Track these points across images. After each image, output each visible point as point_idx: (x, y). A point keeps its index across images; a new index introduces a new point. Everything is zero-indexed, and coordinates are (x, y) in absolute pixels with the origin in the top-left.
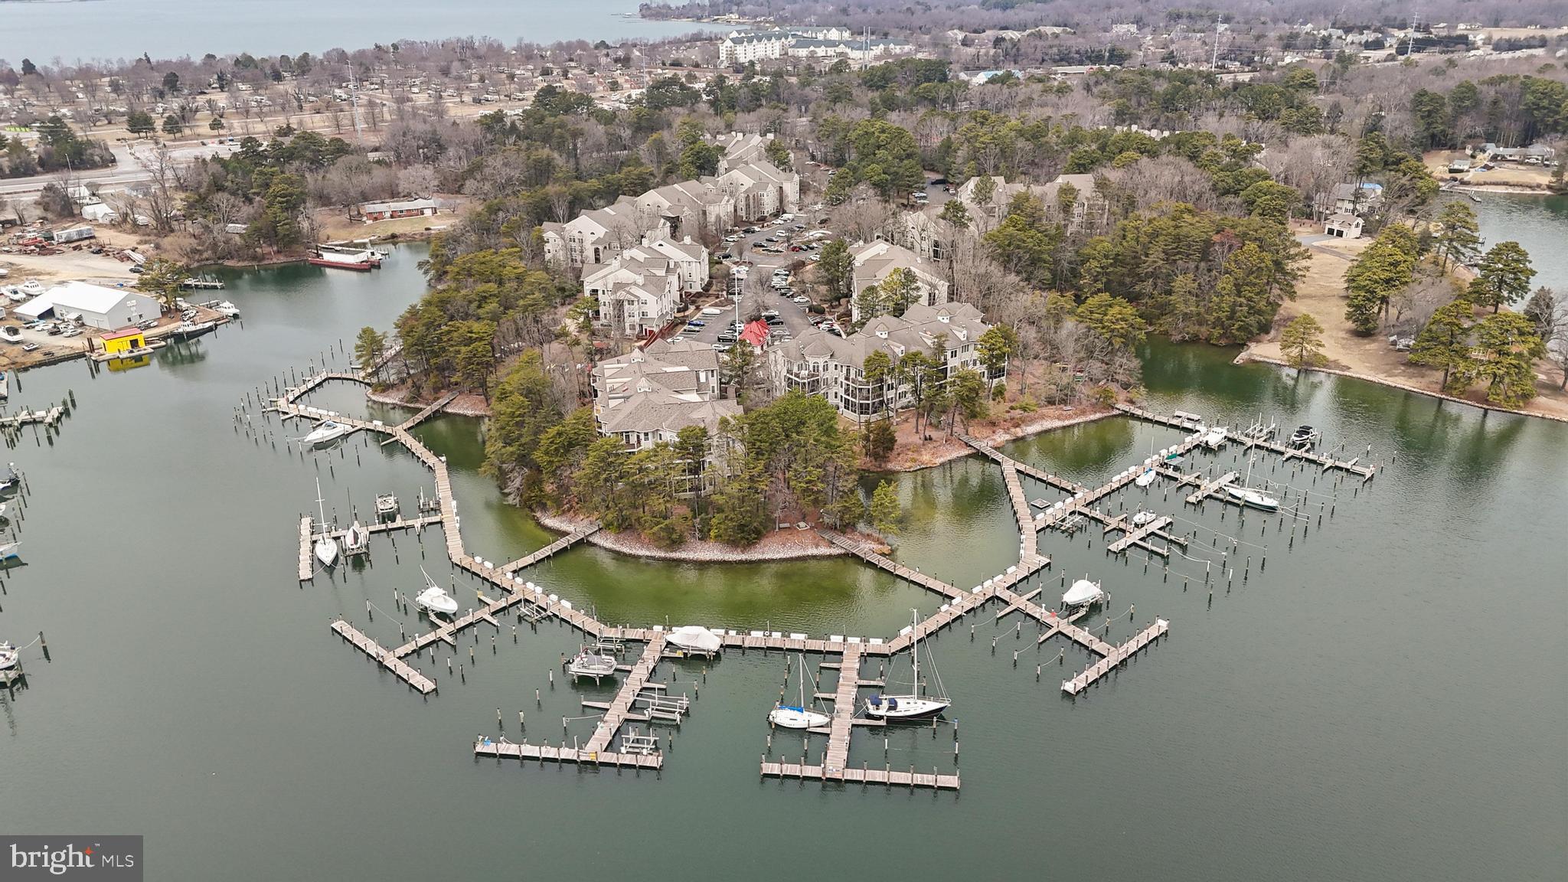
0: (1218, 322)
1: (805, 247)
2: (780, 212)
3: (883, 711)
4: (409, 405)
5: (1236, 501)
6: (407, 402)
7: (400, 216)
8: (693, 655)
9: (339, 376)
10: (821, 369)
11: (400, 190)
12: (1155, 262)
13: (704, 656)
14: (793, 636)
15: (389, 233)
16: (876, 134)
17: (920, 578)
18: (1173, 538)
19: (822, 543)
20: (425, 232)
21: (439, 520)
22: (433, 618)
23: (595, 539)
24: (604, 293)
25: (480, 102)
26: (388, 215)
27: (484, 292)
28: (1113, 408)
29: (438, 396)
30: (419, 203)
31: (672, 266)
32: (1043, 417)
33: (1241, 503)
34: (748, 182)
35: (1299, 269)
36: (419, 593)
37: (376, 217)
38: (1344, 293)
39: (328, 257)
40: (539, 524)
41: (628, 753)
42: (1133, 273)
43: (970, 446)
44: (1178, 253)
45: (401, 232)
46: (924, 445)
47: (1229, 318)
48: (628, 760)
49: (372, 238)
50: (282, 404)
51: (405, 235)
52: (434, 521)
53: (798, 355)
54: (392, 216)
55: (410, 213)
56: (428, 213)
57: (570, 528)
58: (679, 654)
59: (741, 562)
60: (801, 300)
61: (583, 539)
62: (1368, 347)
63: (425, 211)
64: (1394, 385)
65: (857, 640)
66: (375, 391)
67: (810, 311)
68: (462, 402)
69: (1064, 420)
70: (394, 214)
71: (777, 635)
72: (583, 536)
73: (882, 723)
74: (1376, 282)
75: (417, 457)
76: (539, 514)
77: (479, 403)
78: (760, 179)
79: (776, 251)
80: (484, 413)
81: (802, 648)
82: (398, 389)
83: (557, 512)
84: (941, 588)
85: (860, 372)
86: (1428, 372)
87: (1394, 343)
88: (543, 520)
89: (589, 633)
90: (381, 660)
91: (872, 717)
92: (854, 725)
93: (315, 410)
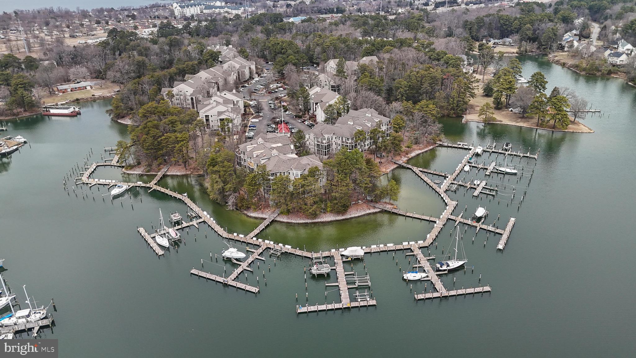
0: (453, 109)
1: (273, 92)
2: (251, 78)
3: (444, 267)
4: (147, 173)
5: (502, 172)
6: (147, 172)
7: (75, 90)
8: (354, 259)
9: (103, 164)
10: (330, 139)
11: (71, 78)
12: (426, 87)
13: (359, 258)
14: (388, 245)
15: (75, 98)
16: (281, 44)
17: (416, 216)
18: (492, 188)
19: (371, 208)
20: (92, 97)
21: (203, 220)
22: (235, 261)
23: (278, 219)
24: (212, 117)
25: (74, 37)
26: (69, 90)
27: (172, 120)
28: (435, 143)
29: (159, 168)
30: (83, 84)
31: (235, 103)
32: (414, 150)
33: (504, 173)
34: (237, 66)
35: (475, 86)
36: (222, 252)
37: (65, 91)
38: (483, 94)
39: (52, 111)
40: (248, 216)
41: (361, 301)
42: (417, 92)
43: (397, 163)
44: (434, 83)
45: (80, 97)
46: (380, 165)
47: (457, 106)
48: (362, 304)
49: (67, 101)
50: (85, 179)
51: (83, 98)
52: (201, 221)
53: (321, 134)
54: (71, 91)
55: (80, 89)
56: (88, 88)
57: (264, 216)
58: (349, 259)
59: (343, 220)
60: (289, 113)
61: (273, 220)
62: (503, 113)
63: (87, 87)
64: (520, 125)
65: (413, 243)
66: (126, 169)
67: (296, 117)
68: (173, 169)
69: (422, 150)
70: (73, 90)
71: (382, 246)
72: (273, 218)
73: (446, 272)
74: (504, 89)
75: (170, 195)
76: (245, 212)
77: (181, 169)
78: (241, 64)
79: (262, 94)
80: (185, 173)
81: (394, 249)
82: (138, 167)
83: (255, 210)
84: (428, 218)
85: (348, 139)
86: (529, 120)
87: (512, 111)
88: (249, 214)
89: (305, 257)
90: (226, 283)
91: (441, 271)
92: (436, 275)
93: (104, 181)
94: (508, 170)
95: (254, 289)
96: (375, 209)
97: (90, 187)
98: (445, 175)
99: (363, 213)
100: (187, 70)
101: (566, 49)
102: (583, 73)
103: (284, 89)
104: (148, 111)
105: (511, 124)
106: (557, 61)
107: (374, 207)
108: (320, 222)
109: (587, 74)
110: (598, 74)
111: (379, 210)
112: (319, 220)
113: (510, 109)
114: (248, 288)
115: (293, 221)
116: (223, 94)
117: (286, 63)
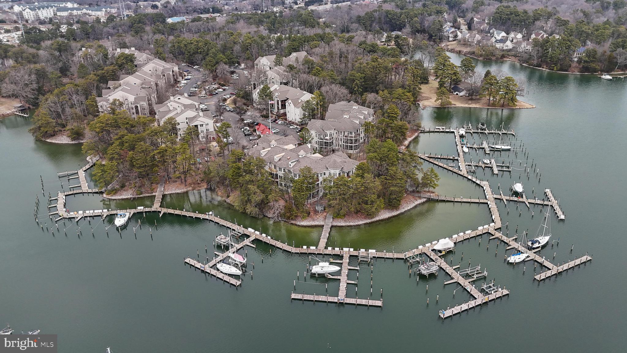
1: (214, 93)
3: (536, 245)
4: (140, 196)
5: (498, 150)
6: (138, 195)
8: (448, 252)
9: (72, 193)
10: (332, 135)
13: (451, 250)
14: (467, 232)
17: (465, 200)
18: (504, 165)
19: (417, 198)
21: (254, 238)
22: (331, 277)
23: (336, 224)
28: (418, 130)
29: (151, 188)
48: (497, 295)
50: (62, 213)
52: (252, 240)
57: (319, 223)
58: (443, 253)
59: (399, 214)
62: (451, 97)
65: (486, 226)
66: (109, 194)
68: (171, 187)
69: (411, 137)
71: (461, 234)
72: (331, 224)
73: (541, 248)
75: (189, 217)
76: (293, 222)
77: (180, 186)
78: (164, 67)
79: (202, 97)
80: (186, 190)
81: (475, 235)
82: (124, 190)
83: (303, 218)
84: (477, 201)
85: (351, 133)
86: (479, 101)
87: (457, 94)
88: (298, 223)
89: (397, 259)
90: (342, 301)
91: (534, 249)
92: (534, 253)
93: (92, 211)
94: (503, 147)
95: (379, 303)
96: (421, 199)
97: (77, 222)
98: (454, 158)
99: (414, 205)
100: (108, 76)
101: (451, 39)
102: (481, 59)
103: (223, 90)
104: (107, 124)
105: (464, 106)
106: (452, 50)
107: (420, 198)
108: (379, 220)
109: (484, 59)
110: (494, 58)
111: (425, 200)
112: (377, 218)
113: (455, 93)
114: (371, 302)
115: (352, 224)
116: (176, 99)
117: (217, 63)
